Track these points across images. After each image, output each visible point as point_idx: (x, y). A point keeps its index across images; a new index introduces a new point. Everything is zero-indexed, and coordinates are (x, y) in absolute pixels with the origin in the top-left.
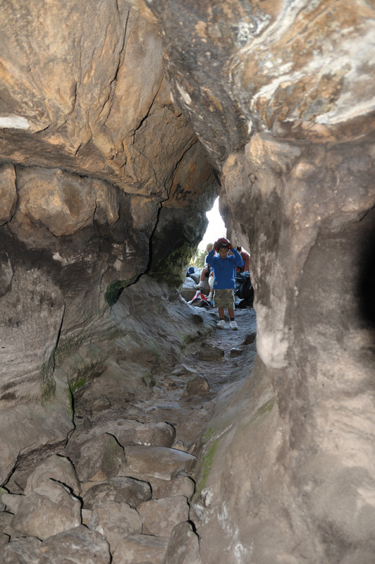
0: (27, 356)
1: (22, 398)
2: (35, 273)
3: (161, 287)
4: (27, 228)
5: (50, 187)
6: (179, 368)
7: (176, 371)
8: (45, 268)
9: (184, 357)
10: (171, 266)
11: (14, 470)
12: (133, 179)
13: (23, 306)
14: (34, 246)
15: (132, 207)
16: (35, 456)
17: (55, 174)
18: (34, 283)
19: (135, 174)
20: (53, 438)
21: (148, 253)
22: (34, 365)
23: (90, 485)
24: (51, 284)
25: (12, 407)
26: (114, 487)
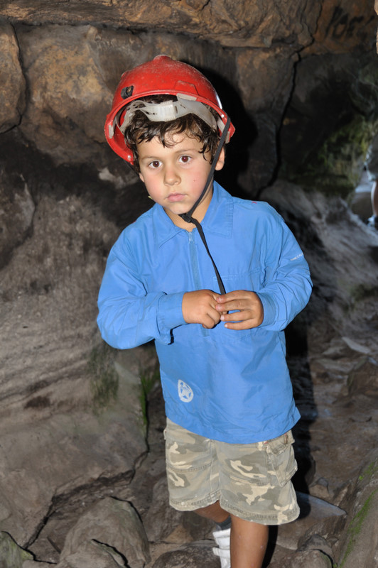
0: (65, 339)
1: (61, 404)
2: (73, 204)
3: (311, 199)
4: (49, 133)
5: (80, 60)
6: (337, 344)
7: (331, 351)
8: (88, 194)
9: (350, 324)
10: (329, 162)
11: (46, 520)
12: (230, 25)
13: (55, 260)
14: (66, 159)
15: (239, 71)
16: (83, 497)
17: (85, 36)
18: (72, 220)
19: (232, 16)
20: (109, 468)
21: (274, 149)
22: (78, 352)
23: (164, 549)
24: (100, 218)
25: (45, 419)
26: (195, 558)
